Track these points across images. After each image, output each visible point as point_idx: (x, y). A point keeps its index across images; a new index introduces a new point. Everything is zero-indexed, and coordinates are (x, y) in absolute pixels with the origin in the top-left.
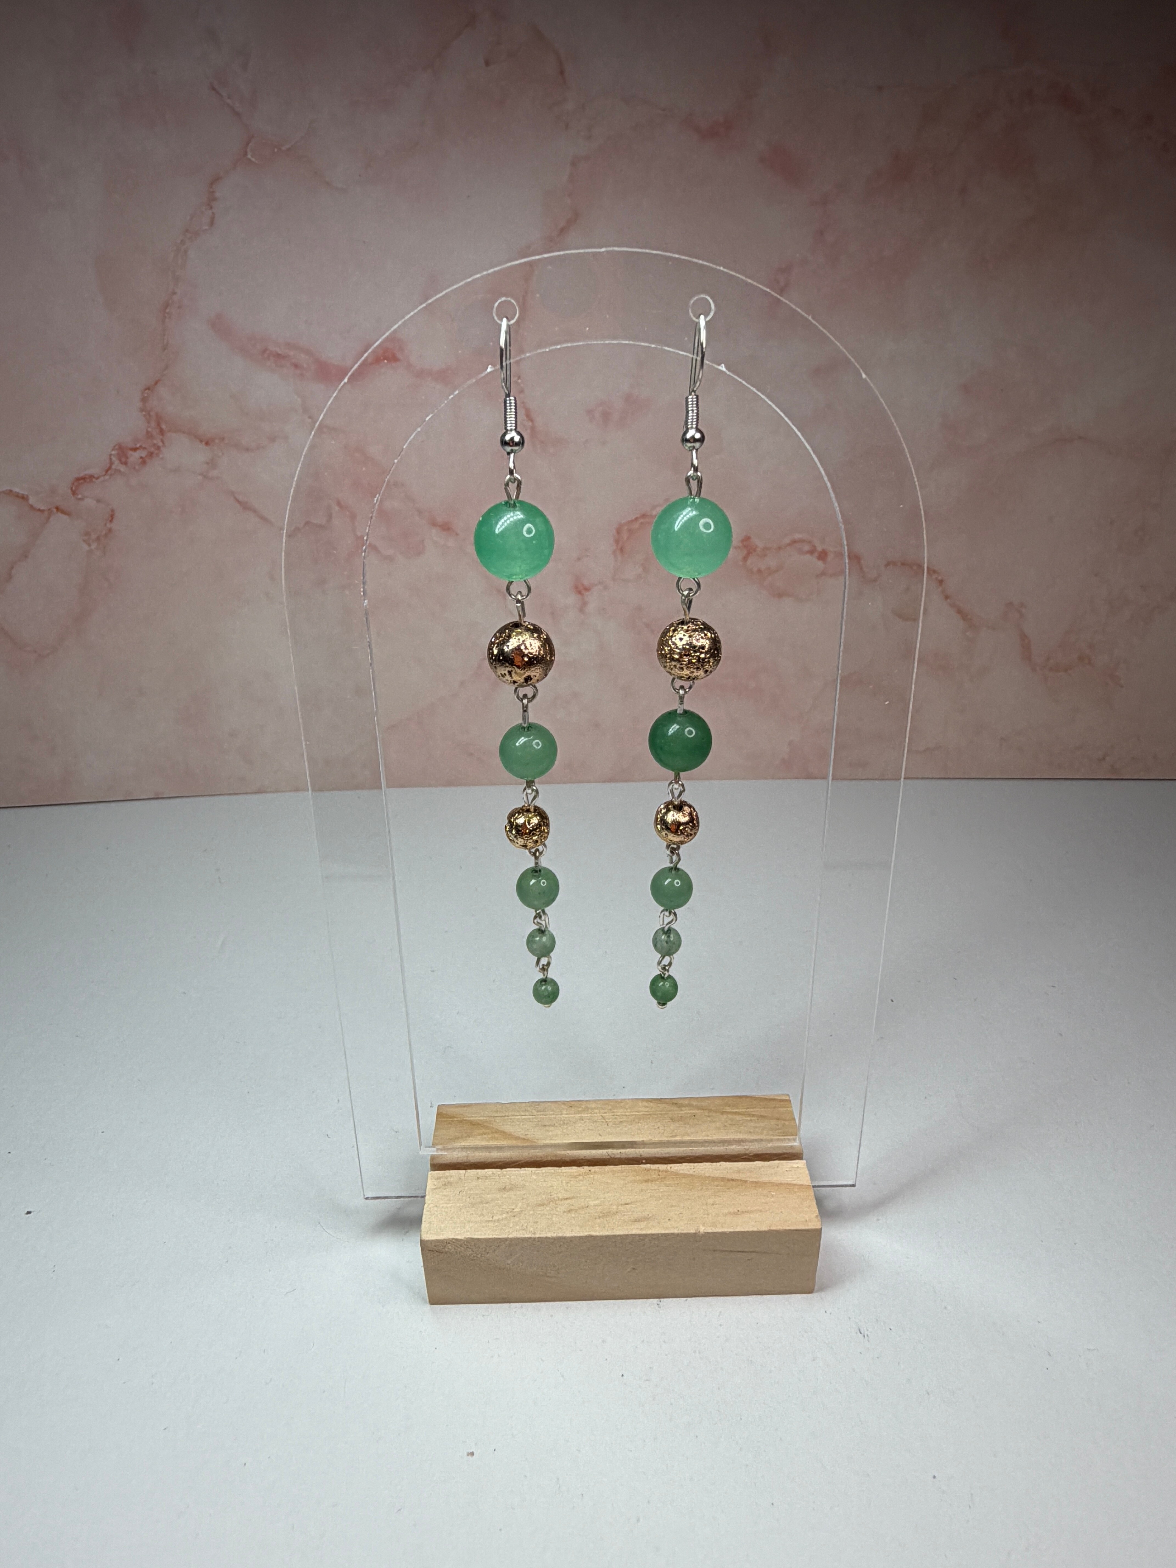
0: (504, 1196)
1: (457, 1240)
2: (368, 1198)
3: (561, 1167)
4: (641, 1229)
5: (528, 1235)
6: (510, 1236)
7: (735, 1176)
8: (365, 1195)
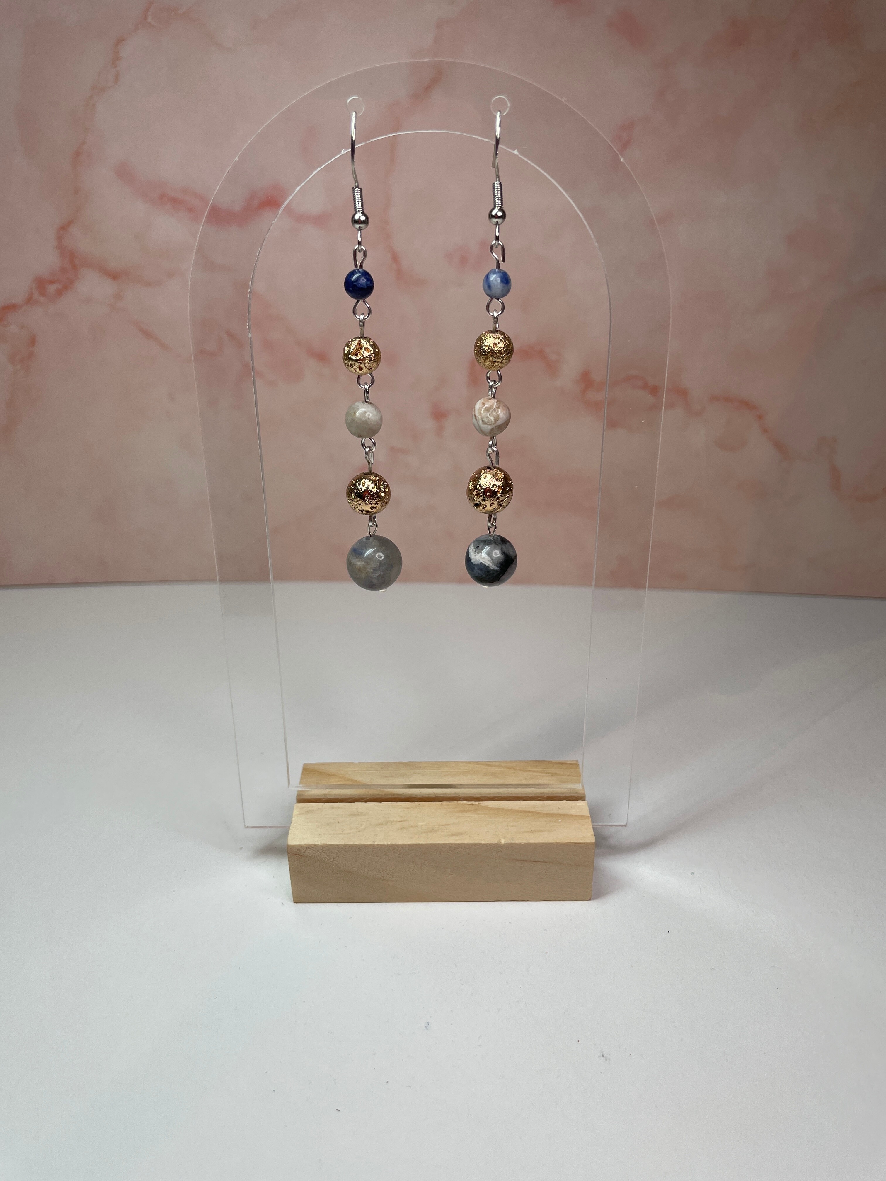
0: (353, 819)
1: (315, 845)
2: (247, 827)
3: (397, 802)
4: (456, 840)
5: (369, 843)
6: (356, 843)
7: (532, 810)
8: (245, 825)
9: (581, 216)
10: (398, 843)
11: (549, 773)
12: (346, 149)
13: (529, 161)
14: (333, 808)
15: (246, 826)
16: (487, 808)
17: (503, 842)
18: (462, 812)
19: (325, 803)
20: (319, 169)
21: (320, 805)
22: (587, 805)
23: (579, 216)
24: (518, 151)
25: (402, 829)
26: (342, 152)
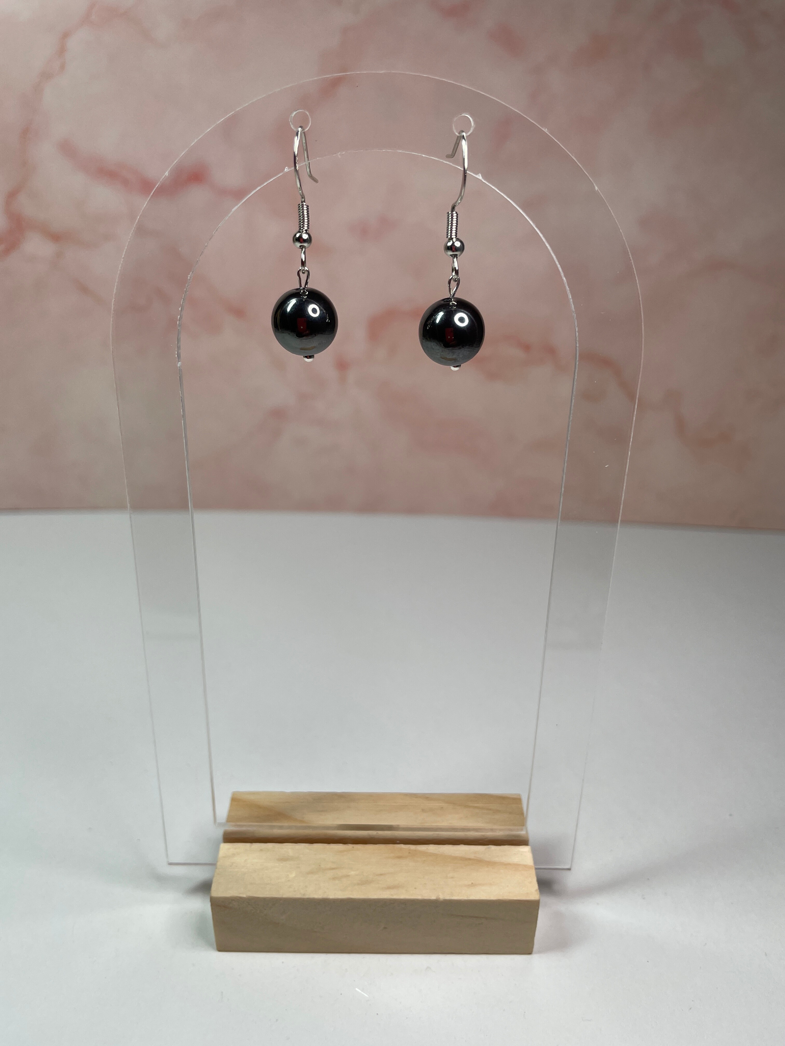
0: (282, 864)
1: (241, 898)
2: (171, 864)
3: (330, 843)
4: (392, 895)
5: (298, 896)
6: (285, 896)
7: (472, 856)
8: (168, 861)
9: (549, 247)
10: (329, 897)
11: (490, 810)
12: (289, 167)
13: (493, 187)
14: (261, 850)
15: (170, 862)
16: (424, 854)
17: (442, 897)
18: (399, 857)
19: (254, 844)
20: (259, 188)
21: (248, 845)
22: (530, 850)
23: (547, 247)
24: (481, 175)
25: (334, 879)
26: (286, 170)
